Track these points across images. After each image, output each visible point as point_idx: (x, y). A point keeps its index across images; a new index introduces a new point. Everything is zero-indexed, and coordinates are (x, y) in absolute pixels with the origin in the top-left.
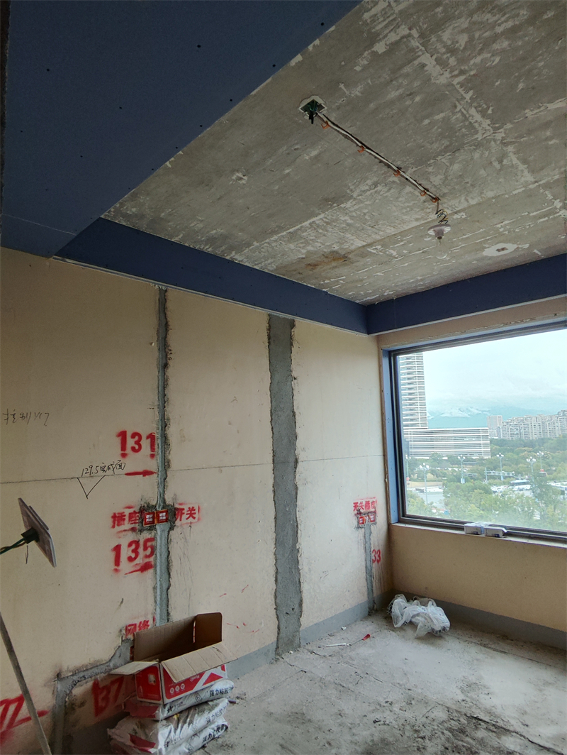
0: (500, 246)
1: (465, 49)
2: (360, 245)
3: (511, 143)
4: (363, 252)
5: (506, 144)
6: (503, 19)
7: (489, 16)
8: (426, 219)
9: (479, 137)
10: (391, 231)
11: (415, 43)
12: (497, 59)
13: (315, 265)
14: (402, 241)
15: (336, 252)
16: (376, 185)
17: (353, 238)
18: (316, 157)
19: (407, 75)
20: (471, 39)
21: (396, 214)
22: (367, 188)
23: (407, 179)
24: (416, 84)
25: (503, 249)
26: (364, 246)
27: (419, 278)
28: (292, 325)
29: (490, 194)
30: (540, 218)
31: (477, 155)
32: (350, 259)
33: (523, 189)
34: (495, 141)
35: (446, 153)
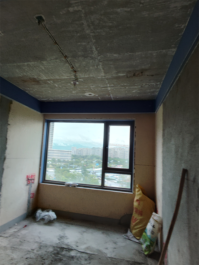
0: (90, 93)
1: (97, 25)
2: (45, 79)
3: (101, 62)
4: (45, 82)
8: (70, 77)
9: (93, 56)
10: (58, 77)
11: (82, 15)
13: (25, 81)
14: (60, 82)
15: (35, 79)
16: (56, 59)
17: (43, 75)
20: (99, 23)
21: (61, 72)
23: (68, 61)
25: (91, 94)
26: (46, 80)
27: (63, 97)
28: (11, 103)
29: (91, 76)
30: (103, 88)
31: (91, 61)
32: (40, 83)
33: (101, 77)
34: (97, 59)
35: (82, 57)
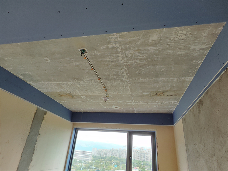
1: (130, 58)
2: (79, 94)
4: (79, 97)
5: (129, 83)
6: (140, 56)
7: (138, 53)
8: (101, 94)
9: (124, 79)
10: (90, 94)
11: (119, 50)
12: (135, 64)
13: (62, 96)
14: (92, 97)
15: (71, 94)
16: (92, 80)
17: (78, 92)
18: (77, 65)
19: (114, 56)
20: (132, 56)
21: (94, 90)
22: (89, 80)
23: (101, 82)
24: (115, 60)
25: (117, 108)
28: (45, 113)
30: (128, 103)
31: (121, 83)
32: (74, 97)
33: (128, 95)
34: (127, 82)
35: (114, 79)
